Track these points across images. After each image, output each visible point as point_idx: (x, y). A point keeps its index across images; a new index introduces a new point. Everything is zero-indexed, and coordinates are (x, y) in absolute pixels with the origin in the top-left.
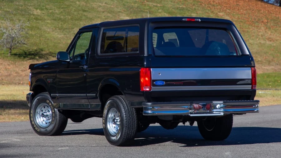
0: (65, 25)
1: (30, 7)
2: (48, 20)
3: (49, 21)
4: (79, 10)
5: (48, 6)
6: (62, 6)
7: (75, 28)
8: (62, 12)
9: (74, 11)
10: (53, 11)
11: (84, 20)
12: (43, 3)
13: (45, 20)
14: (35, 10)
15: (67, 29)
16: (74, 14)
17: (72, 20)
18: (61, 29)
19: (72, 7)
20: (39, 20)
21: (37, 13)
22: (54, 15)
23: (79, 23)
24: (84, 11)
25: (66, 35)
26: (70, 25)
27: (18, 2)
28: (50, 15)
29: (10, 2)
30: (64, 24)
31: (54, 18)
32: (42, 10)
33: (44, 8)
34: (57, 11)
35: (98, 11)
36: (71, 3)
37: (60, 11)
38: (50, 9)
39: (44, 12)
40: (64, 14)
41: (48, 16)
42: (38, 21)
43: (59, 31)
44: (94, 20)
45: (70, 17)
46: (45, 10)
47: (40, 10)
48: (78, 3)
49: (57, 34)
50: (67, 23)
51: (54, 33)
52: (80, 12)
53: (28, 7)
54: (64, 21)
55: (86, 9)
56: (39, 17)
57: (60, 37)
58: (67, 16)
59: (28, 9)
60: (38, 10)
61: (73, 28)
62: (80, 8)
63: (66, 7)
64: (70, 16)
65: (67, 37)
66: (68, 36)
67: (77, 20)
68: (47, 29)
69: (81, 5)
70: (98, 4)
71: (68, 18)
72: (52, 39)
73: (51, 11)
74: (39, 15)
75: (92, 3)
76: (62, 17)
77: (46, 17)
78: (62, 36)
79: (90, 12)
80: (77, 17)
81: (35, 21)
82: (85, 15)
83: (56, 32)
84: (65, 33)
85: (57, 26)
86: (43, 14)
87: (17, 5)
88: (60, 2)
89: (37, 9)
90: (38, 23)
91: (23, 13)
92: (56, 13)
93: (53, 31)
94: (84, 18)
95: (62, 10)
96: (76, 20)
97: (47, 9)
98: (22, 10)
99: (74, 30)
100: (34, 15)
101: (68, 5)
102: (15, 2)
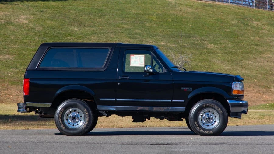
0: (235, 58)
1: (206, 41)
2: (220, 53)
3: (220, 55)
4: (252, 44)
5: (223, 41)
6: (236, 41)
7: (243, 61)
8: (234, 46)
9: (246, 45)
10: (227, 45)
11: (254, 53)
12: (218, 38)
13: (217, 53)
14: (209, 44)
15: (235, 61)
16: (246, 48)
17: (242, 54)
18: (230, 61)
19: (245, 42)
20: (211, 53)
21: (211, 47)
22: (226, 49)
23: (249, 56)
24: (257, 45)
25: (233, 67)
26: (239, 58)
27: (195, 38)
28: (223, 49)
29: (187, 38)
30: (234, 56)
31: (226, 51)
32: (216, 44)
33: (219, 42)
34: (230, 46)
35: (270, 46)
36: (245, 38)
37: (233, 46)
38: (224, 44)
39: (217, 46)
40: (236, 48)
41: (220, 49)
42: (209, 55)
43: (227, 63)
44: (264, 53)
45: (241, 51)
46: (219, 44)
47: (214, 44)
48: (252, 38)
49: (225, 65)
50: (236, 56)
51: (222, 64)
52: (252, 46)
53: (204, 42)
54: (235, 54)
55: (258, 44)
56: (212, 51)
57: (227, 69)
58: (238, 50)
59: (203, 43)
60: (212, 45)
61: (242, 61)
62: (253, 43)
63: (240, 41)
64: (241, 49)
65: (233, 68)
66: (235, 67)
67: (248, 53)
68: (217, 61)
69: (254, 40)
70: (271, 39)
71: (239, 51)
72: (218, 70)
73: (224, 45)
74: (211, 49)
75: (266, 38)
76: (234, 51)
77: (218, 51)
78: (229, 67)
79: (261, 46)
80: (248, 50)
81: (207, 54)
82: (256, 49)
83: (224, 64)
84: (233, 65)
85: (227, 59)
86: (216, 48)
87: (193, 40)
88: (235, 37)
89: (211, 43)
90: (209, 56)
91: (198, 47)
92: (229, 47)
93: (222, 63)
94: (254, 51)
95: (235, 44)
96: (246, 53)
97: (220, 43)
98: (197, 45)
99: (242, 62)
100: (207, 49)
101: (242, 40)
102: (192, 37)
